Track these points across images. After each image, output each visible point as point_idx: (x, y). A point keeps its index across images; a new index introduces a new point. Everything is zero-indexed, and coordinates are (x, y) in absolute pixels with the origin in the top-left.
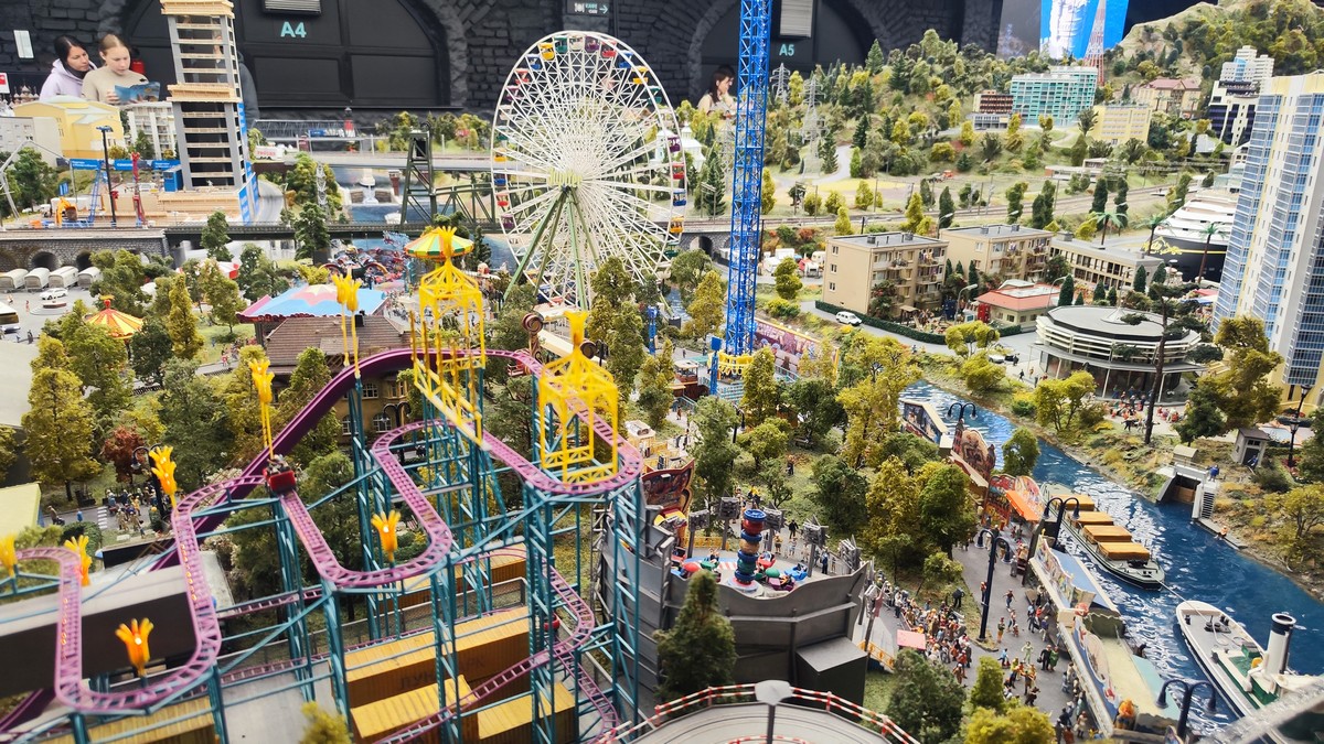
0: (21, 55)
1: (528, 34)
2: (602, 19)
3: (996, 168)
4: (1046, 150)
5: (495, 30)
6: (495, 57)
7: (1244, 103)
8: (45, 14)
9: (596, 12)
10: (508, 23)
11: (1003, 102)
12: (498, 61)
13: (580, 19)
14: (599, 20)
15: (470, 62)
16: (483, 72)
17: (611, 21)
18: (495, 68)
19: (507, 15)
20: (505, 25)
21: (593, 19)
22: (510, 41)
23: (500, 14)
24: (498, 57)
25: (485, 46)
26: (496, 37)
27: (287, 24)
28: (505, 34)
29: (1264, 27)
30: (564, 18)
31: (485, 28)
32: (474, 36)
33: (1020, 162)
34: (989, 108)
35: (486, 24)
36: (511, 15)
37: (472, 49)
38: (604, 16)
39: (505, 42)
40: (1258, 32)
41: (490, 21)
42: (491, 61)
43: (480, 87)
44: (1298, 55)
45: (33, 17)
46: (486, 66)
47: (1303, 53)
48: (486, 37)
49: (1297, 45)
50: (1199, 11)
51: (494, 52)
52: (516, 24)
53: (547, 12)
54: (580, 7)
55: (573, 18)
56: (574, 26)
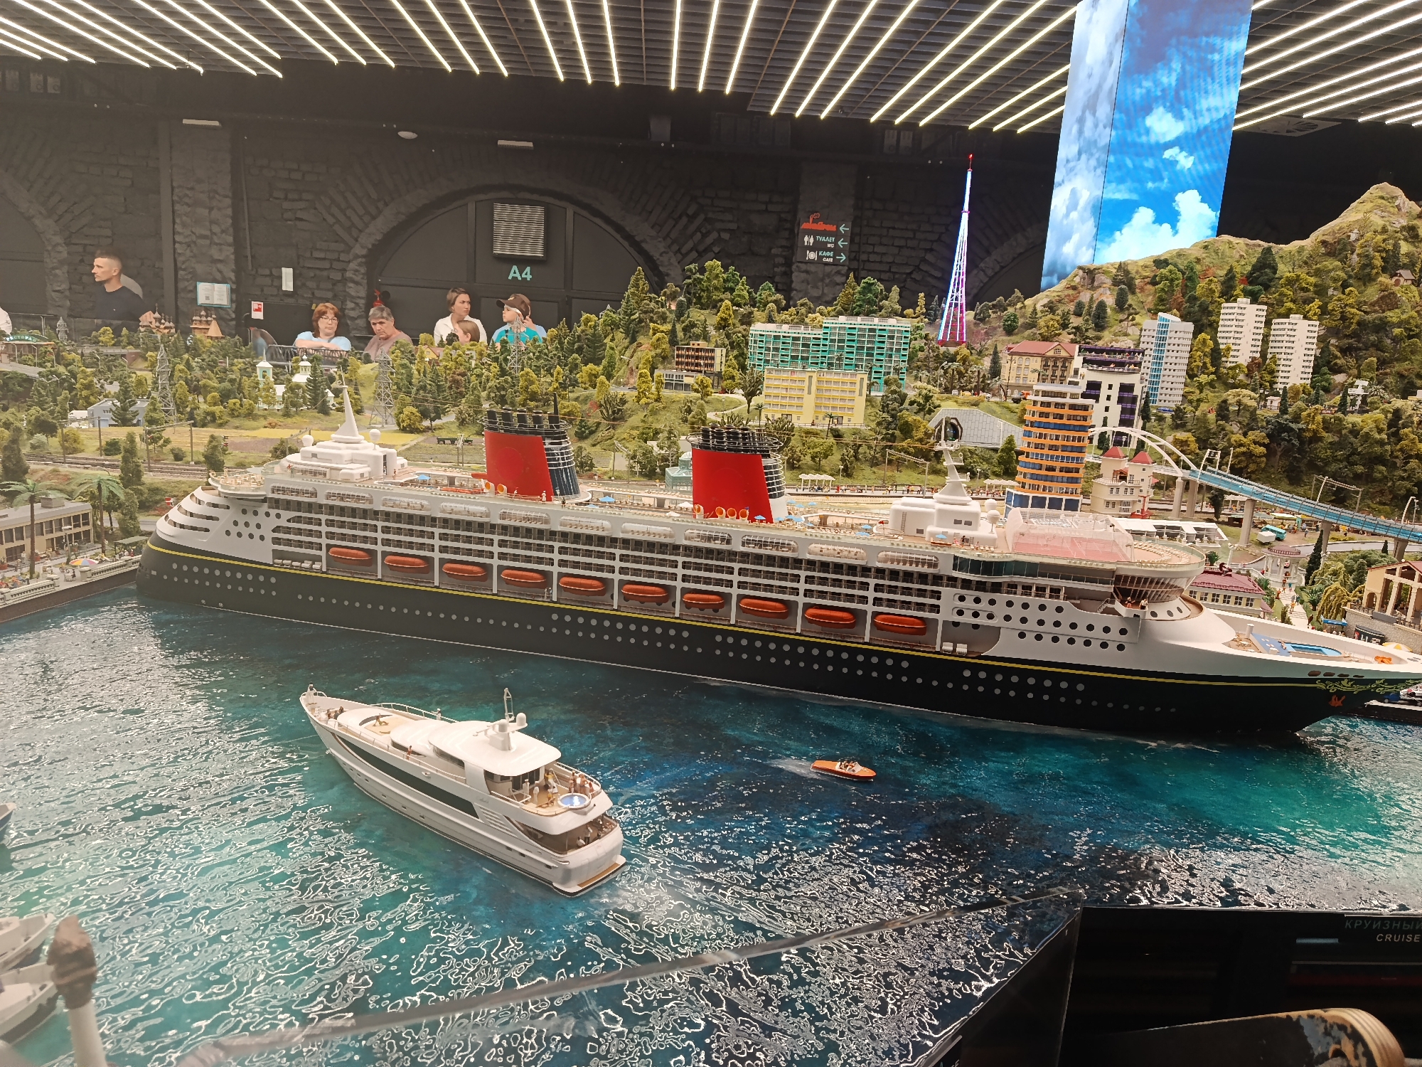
0: (284, 288)
2: (839, 268)
7: (1110, 381)
8: (308, 255)
9: (832, 260)
13: (812, 268)
14: (835, 269)
21: (828, 269)
27: (515, 268)
30: (794, 267)
38: (843, 265)
45: (299, 257)
47: (1396, 315)
53: (781, 260)
54: (812, 256)
55: (803, 267)
56: (803, 275)
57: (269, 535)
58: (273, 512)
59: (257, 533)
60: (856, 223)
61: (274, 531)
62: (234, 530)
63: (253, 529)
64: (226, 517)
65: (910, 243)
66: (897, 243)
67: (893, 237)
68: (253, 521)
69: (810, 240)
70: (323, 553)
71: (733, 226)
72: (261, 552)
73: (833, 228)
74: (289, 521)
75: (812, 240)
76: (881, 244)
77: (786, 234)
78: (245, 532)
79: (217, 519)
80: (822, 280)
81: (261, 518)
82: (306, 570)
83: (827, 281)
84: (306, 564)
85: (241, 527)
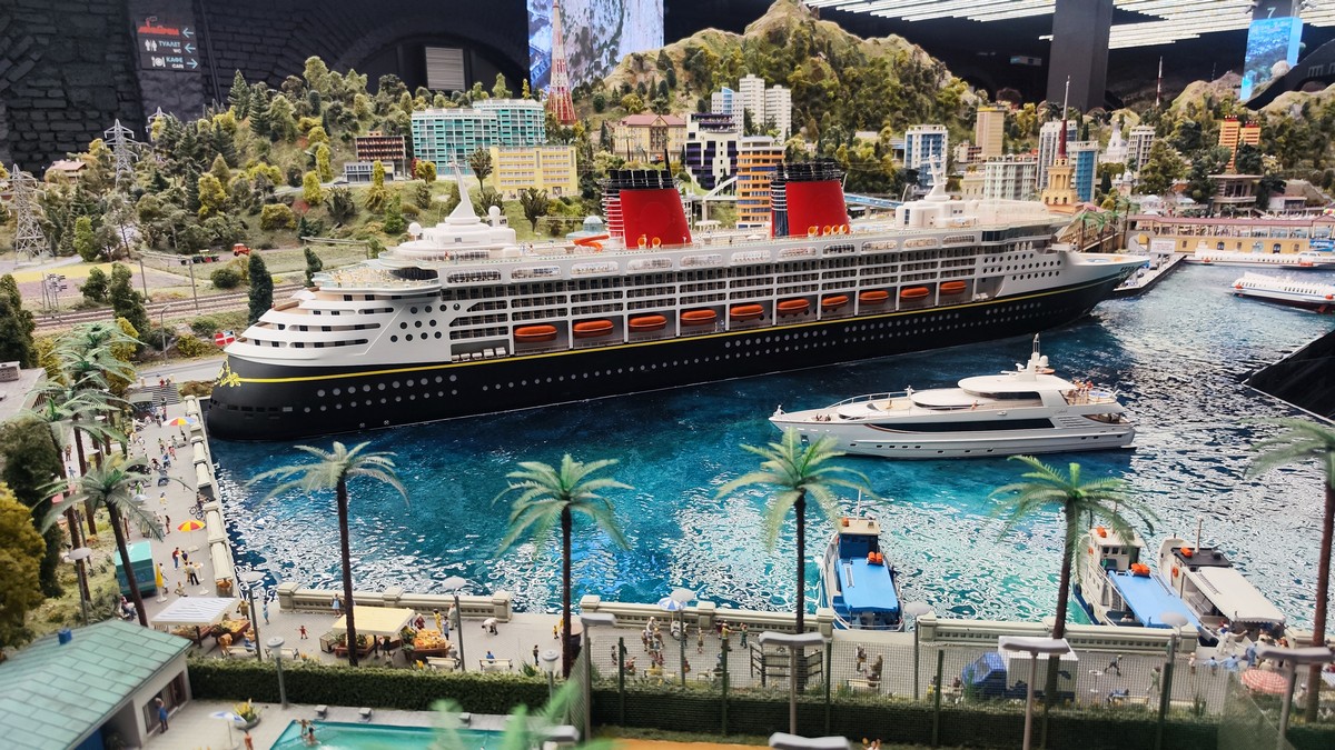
1: (93, 94)
2: (193, 74)
3: (348, 234)
4: (425, 207)
5: (46, 89)
6: (50, 122)
7: (721, 139)
9: (182, 66)
10: (63, 80)
11: (390, 146)
12: (54, 126)
13: (163, 76)
14: (188, 76)
15: (13, 129)
16: (33, 140)
17: (207, 77)
18: (52, 134)
19: (60, 72)
20: (59, 83)
21: (179, 75)
22: (69, 102)
23: (49, 70)
24: (52, 121)
25: (32, 108)
26: (46, 97)
28: (60, 93)
29: (780, 55)
30: (140, 74)
31: (29, 87)
32: (15, 97)
33: (380, 225)
34: (371, 154)
35: (32, 83)
36: (65, 72)
37: (14, 113)
38: (195, 71)
39: (62, 104)
40: (773, 61)
41: (38, 78)
42: (44, 126)
43: (31, 157)
44: (820, 86)
46: (38, 132)
47: (825, 83)
48: (33, 98)
49: (819, 74)
50: (704, 37)
51: (46, 116)
52: (75, 82)
53: (120, 68)
54: (158, 62)
55: (152, 74)
56: (153, 83)
57: (446, 330)
58: (450, 304)
59: (431, 331)
60: (199, 27)
61: (451, 325)
62: (401, 334)
63: (426, 328)
64: (390, 323)
65: (259, 48)
66: (245, 48)
67: (241, 43)
68: (425, 318)
69: (150, 45)
70: (510, 336)
71: (52, 29)
72: (437, 351)
73: (177, 33)
74: (468, 310)
75: (154, 46)
76: (229, 49)
77: (118, 38)
78: (416, 333)
79: (378, 326)
80: (176, 88)
81: (436, 314)
82: (489, 358)
83: (182, 88)
84: (488, 353)
85: (411, 329)
